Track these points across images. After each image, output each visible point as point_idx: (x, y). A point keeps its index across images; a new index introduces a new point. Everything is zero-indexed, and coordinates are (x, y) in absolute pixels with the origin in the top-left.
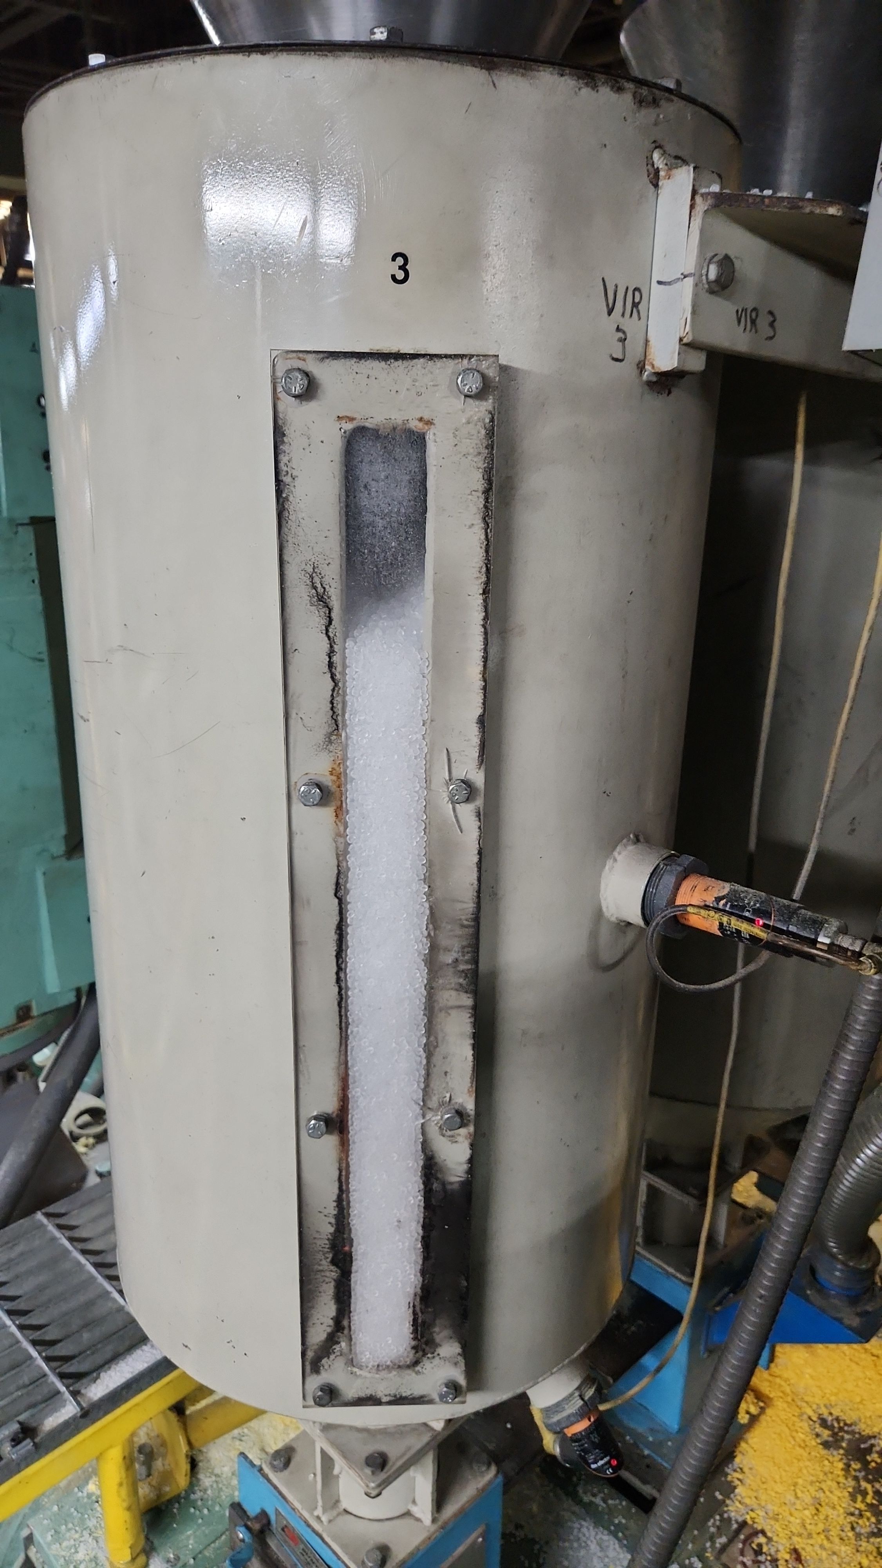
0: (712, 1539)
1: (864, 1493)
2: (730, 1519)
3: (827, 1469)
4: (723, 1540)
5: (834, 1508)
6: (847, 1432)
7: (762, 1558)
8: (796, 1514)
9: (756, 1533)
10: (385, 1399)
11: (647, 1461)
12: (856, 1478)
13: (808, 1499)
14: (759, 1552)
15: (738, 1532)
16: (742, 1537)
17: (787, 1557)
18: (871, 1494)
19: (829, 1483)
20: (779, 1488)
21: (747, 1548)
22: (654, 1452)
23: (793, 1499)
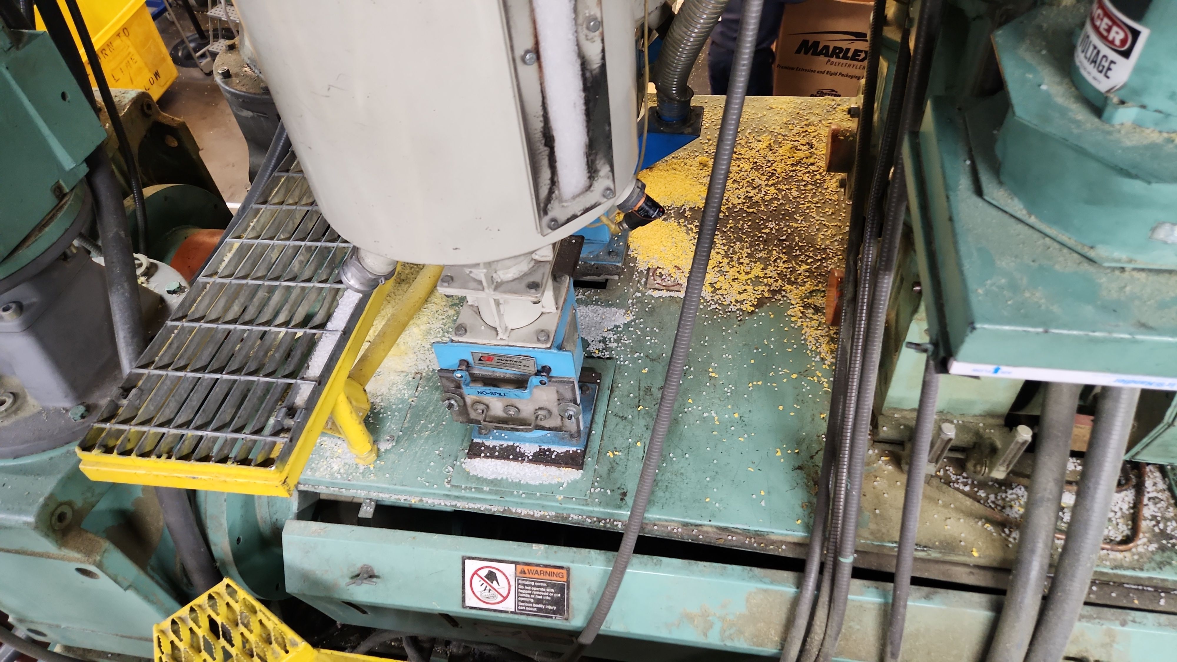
0: (639, 282)
1: (692, 229)
2: (642, 271)
3: (671, 229)
4: (644, 279)
5: (682, 242)
6: (671, 210)
7: (664, 277)
8: (669, 253)
9: (656, 270)
10: (579, 214)
11: (595, 266)
12: (685, 226)
13: (669, 244)
14: (661, 275)
15: (648, 273)
16: (651, 274)
17: (674, 270)
18: (694, 228)
19: (675, 233)
20: (656, 247)
21: (655, 277)
22: (597, 261)
23: (663, 248)
